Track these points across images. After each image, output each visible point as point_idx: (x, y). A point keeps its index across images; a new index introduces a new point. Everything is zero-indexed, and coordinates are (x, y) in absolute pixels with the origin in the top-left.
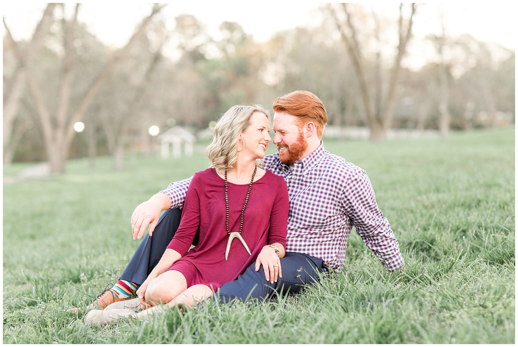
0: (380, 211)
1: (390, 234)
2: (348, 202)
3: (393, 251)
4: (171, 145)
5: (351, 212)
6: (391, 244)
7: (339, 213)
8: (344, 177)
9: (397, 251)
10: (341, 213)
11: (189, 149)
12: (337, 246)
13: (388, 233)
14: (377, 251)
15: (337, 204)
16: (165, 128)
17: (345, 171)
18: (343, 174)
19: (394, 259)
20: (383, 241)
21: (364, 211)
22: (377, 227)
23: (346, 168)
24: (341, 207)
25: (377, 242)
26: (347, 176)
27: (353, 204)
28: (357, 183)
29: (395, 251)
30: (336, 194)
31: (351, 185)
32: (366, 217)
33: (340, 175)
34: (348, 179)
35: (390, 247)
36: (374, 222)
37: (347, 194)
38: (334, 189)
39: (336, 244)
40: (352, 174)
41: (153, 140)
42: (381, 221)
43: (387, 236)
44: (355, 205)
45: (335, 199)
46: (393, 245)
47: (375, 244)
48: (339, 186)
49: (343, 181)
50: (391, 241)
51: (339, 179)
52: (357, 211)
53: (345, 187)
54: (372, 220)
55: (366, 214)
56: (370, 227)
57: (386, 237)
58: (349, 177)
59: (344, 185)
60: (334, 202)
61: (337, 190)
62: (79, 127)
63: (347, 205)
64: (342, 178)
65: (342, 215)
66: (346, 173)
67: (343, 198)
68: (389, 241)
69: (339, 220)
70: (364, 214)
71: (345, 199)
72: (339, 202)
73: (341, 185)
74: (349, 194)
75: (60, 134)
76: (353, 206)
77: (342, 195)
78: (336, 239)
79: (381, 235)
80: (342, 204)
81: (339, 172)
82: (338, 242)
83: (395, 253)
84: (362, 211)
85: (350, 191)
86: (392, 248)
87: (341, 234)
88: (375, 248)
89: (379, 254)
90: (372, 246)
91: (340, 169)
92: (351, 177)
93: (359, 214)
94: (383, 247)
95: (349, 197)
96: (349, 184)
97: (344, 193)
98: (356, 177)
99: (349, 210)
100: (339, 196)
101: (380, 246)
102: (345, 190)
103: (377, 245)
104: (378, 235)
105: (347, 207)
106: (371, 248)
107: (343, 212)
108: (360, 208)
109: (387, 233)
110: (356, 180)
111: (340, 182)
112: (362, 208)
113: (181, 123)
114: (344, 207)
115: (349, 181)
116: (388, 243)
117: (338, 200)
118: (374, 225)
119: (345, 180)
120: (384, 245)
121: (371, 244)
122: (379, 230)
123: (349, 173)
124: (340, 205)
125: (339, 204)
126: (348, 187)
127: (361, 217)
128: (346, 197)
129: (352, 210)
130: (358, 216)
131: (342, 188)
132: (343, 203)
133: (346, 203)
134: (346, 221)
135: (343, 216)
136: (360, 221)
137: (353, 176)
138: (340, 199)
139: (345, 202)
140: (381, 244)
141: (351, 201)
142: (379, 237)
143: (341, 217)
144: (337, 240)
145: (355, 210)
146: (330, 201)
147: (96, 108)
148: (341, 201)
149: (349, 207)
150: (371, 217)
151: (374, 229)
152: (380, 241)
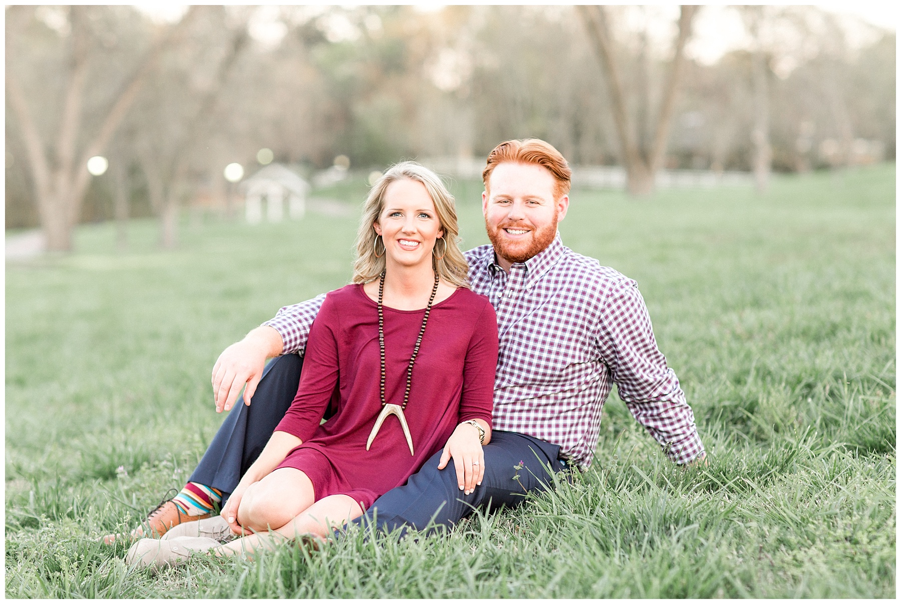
0: (663, 355)
1: (679, 397)
2: (607, 338)
3: (685, 428)
4: (264, 199)
5: (612, 356)
6: (681, 416)
7: (590, 359)
8: (601, 293)
9: (691, 428)
10: (593, 358)
11: (298, 206)
12: (587, 420)
13: (676, 396)
14: (656, 429)
15: (587, 341)
16: (253, 168)
17: (601, 281)
18: (599, 287)
19: (686, 444)
20: (666, 411)
21: (635, 355)
22: (658, 385)
23: (603, 277)
24: (594, 348)
25: (655, 412)
26: (606, 291)
27: (617, 342)
28: (624, 303)
29: (688, 428)
30: (586, 324)
31: (614, 307)
32: (639, 365)
33: (594, 289)
34: (608, 296)
35: (679, 421)
36: (651, 375)
37: (606, 323)
38: (582, 314)
39: (585, 416)
40: (614, 288)
41: (231, 190)
42: (664, 373)
43: (674, 400)
44: (621, 343)
45: (584, 331)
46: (685, 417)
47: (652, 415)
48: (591, 309)
49: (599, 300)
50: (681, 411)
51: (592, 296)
52: (623, 354)
53: (603, 311)
54: (648, 371)
55: (639, 361)
56: (645, 385)
57: (673, 403)
58: (610, 293)
59: (601, 306)
60: (582, 339)
61: (588, 317)
62: (97, 165)
63: (605, 343)
64: (596, 294)
65: (594, 363)
66: (604, 286)
67: (599, 331)
68: (678, 410)
69: (589, 371)
70: (636, 360)
71: (603, 333)
72: (592, 338)
73: (596, 308)
74: (610, 324)
75: (63, 179)
76: (615, 346)
77: (596, 325)
78: (584, 407)
79: (663, 399)
80: (597, 342)
81: (591, 284)
82: (588, 412)
83: (688, 433)
84: (632, 355)
85: (611, 318)
86: (683, 423)
87: (592, 398)
88: (652, 424)
89: (659, 435)
90: (647, 421)
91: (594, 278)
92: (613, 291)
93: (627, 359)
94: (667, 422)
95: (610, 329)
96: (609, 306)
97: (601, 322)
98: (622, 292)
99: (608, 352)
100: (592, 327)
101: (662, 419)
102: (602, 317)
103: (657, 417)
104: (657, 399)
105: (604, 348)
106: (645, 424)
107: (597, 356)
108: (628, 349)
109: (674, 396)
110: (622, 297)
111: (594, 302)
112: (631, 349)
113: (283, 159)
114: (599, 347)
115: (611, 300)
116: (676, 415)
117: (589, 334)
118: (651, 380)
119: (603, 298)
120: (669, 418)
121: (645, 415)
122: (660, 389)
123: (609, 285)
124: (594, 343)
125: (590, 341)
126: (608, 311)
127: (630, 365)
128: (604, 328)
129: (613, 352)
130: (625, 364)
131: (598, 313)
132: (598, 339)
133: (604, 341)
134: (600, 374)
135: (597, 364)
136: (627, 373)
137: (617, 291)
138: (594, 332)
139: (602, 338)
140: (664, 415)
141: (613, 335)
142: (660, 404)
143: (593, 366)
144: (586, 409)
145: (619, 352)
146: (575, 336)
147: (130, 132)
148: (594, 336)
149: (609, 348)
150: (646, 366)
151: (652, 388)
152: (662, 410)
